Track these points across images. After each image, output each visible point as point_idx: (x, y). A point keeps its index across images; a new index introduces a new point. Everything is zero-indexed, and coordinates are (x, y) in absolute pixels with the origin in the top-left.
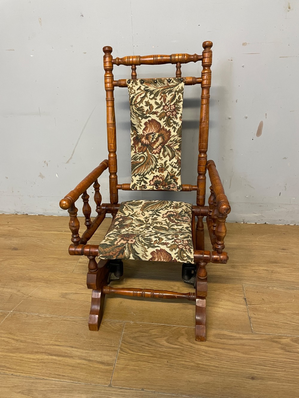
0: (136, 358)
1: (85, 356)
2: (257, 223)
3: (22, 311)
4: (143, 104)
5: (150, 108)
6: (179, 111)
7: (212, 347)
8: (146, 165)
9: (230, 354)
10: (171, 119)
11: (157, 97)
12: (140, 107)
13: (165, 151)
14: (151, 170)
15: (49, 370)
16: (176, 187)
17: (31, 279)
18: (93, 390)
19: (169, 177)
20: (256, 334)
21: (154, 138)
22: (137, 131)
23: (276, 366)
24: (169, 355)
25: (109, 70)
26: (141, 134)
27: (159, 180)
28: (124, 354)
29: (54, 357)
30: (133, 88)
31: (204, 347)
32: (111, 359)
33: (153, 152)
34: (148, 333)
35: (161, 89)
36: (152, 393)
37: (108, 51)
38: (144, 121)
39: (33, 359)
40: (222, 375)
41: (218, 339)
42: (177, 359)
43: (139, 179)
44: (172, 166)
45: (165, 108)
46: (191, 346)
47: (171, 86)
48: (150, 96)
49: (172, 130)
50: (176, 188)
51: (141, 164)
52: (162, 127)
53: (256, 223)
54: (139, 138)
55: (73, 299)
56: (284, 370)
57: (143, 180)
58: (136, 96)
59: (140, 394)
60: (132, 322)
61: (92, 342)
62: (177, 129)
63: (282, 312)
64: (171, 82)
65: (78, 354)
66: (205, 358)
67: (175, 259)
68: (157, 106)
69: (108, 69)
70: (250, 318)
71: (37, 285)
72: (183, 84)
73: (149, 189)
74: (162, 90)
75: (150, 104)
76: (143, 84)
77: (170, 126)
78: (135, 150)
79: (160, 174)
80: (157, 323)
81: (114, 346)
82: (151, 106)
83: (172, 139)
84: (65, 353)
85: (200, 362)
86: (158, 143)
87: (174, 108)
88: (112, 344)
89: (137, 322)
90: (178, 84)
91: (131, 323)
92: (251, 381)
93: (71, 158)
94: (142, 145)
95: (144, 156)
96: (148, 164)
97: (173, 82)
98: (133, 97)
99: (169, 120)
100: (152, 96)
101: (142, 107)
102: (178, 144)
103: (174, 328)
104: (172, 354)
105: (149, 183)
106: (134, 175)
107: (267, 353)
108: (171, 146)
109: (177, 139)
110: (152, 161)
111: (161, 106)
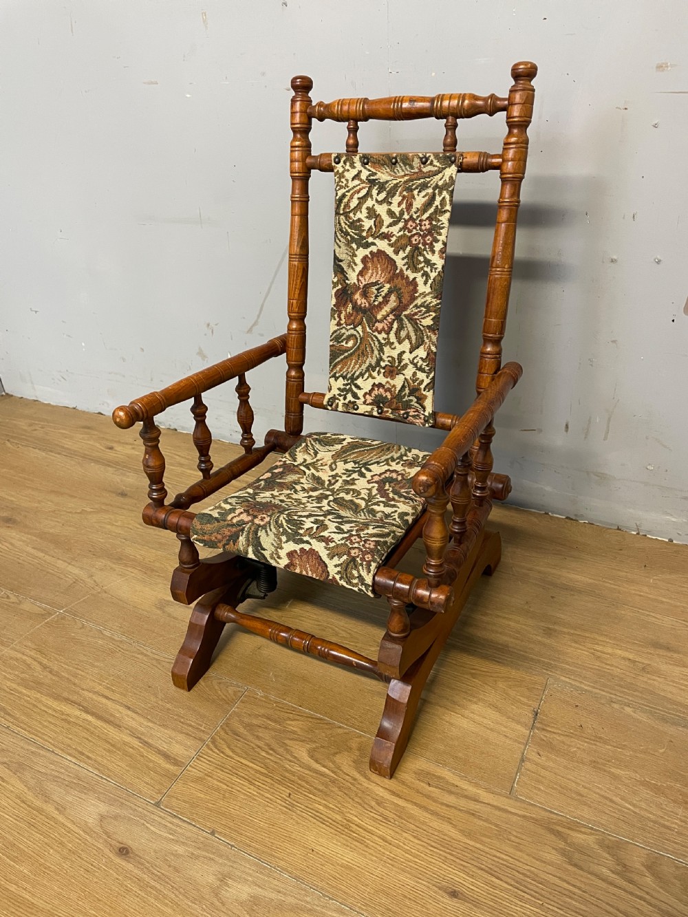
0: (232, 767)
1: (143, 734)
2: (674, 542)
3: (78, 616)
4: (362, 214)
5: (375, 225)
6: (440, 234)
7: (398, 796)
8: (359, 355)
9: (431, 825)
10: (421, 254)
11: (393, 196)
12: (355, 219)
13: (401, 328)
14: (367, 370)
15: (71, 739)
16: (422, 416)
17: (121, 559)
18: (124, 801)
19: (407, 391)
20: (516, 800)
21: (381, 295)
22: (345, 276)
23: (526, 887)
24: (300, 782)
25: (302, 131)
26: (354, 283)
27: (384, 395)
28: (214, 752)
29: (90, 718)
30: (346, 174)
31: (381, 789)
32: (186, 753)
33: (374, 328)
34: (280, 725)
35: (402, 180)
36: (225, 846)
37: (303, 86)
38: (362, 253)
39: (55, 710)
40: (390, 862)
41: (422, 784)
42: (311, 796)
43: (342, 387)
44: (414, 364)
45: (409, 226)
46: (355, 780)
47: (427, 174)
48: (378, 194)
49: (420, 281)
50: (420, 418)
51: (349, 352)
52: (398, 271)
53: (671, 541)
54: (349, 292)
55: (175, 616)
56: (541, 903)
57: (351, 390)
58: (349, 194)
59: (203, 839)
60: (260, 693)
61: (168, 709)
62: (432, 278)
63: (613, 770)
64: (428, 165)
65: (133, 724)
66: (372, 814)
67: (334, 577)
68: (392, 220)
69: (297, 130)
70: (522, 760)
71: (127, 573)
72: (454, 168)
73: (362, 412)
74: (406, 182)
75: (377, 213)
76: (367, 166)
77: (416, 270)
78: (338, 319)
79: (386, 380)
80: (310, 710)
81: (203, 731)
82: (378, 219)
83: (419, 301)
84: (112, 715)
85: (356, 819)
86: (387, 309)
87: (428, 227)
88: (201, 726)
89: (272, 697)
90: (445, 168)
91: (258, 695)
92: (447, 900)
93: (255, 323)
94: (353, 308)
95: (355, 336)
96: (362, 353)
97: (431, 164)
98: (344, 196)
99: (415, 254)
100: (383, 195)
101: (359, 220)
102: (431, 313)
103: (340, 731)
104: (307, 782)
105: (362, 399)
106: (334, 376)
107: (521, 851)
108: (416, 317)
109: (430, 303)
110: (372, 348)
111: (400, 221)
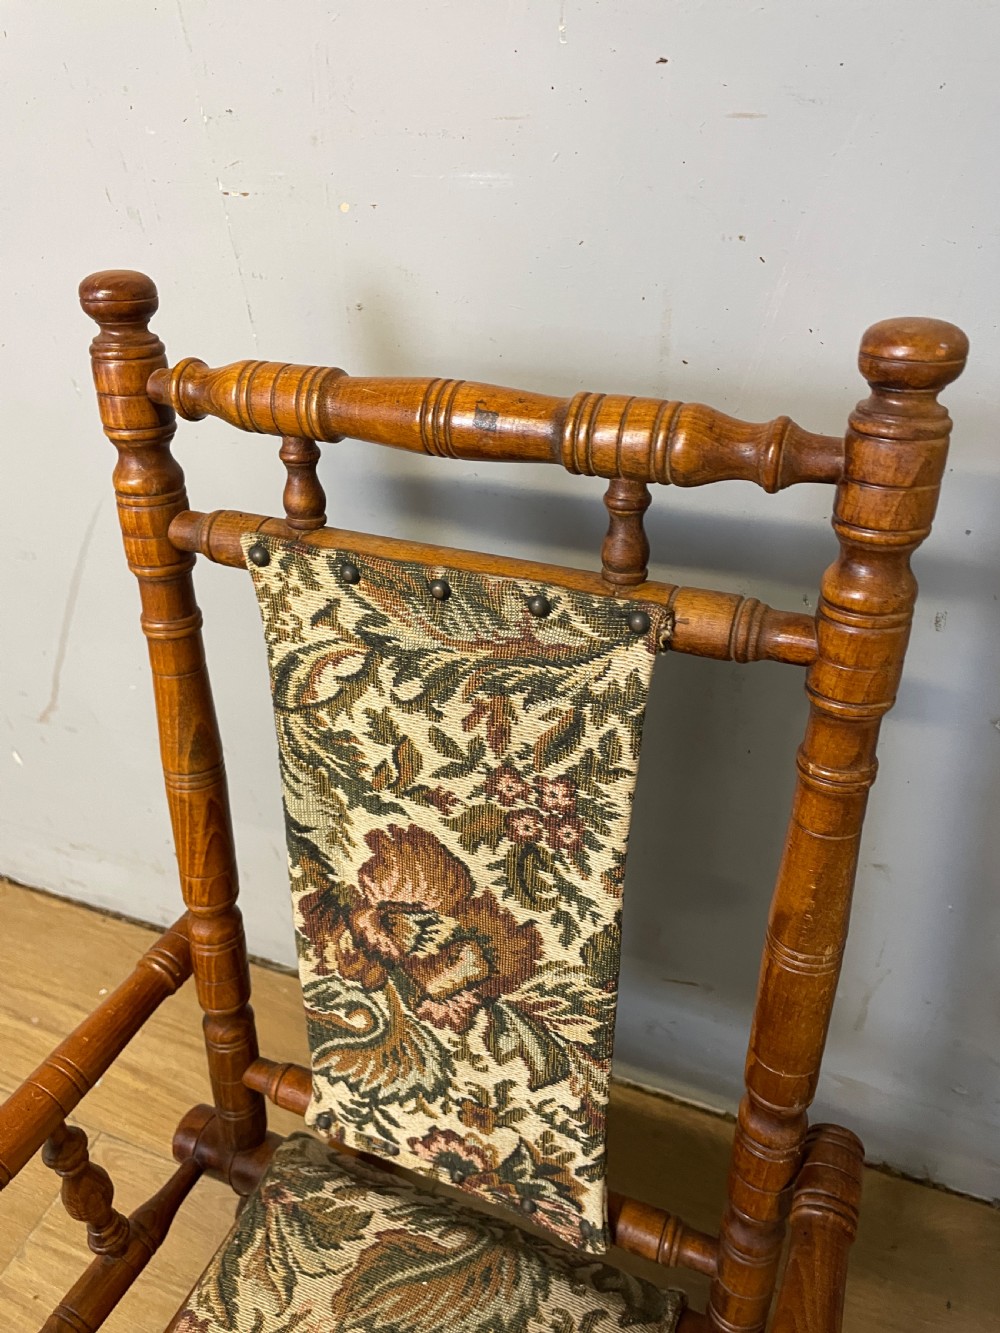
4: (355, 724)
5: (396, 760)
6: (606, 832)
8: (386, 1055)
10: (545, 866)
11: (445, 696)
12: (335, 729)
13: (498, 1028)
14: (413, 1094)
16: (575, 1219)
19: (528, 1165)
21: (432, 940)
22: (328, 867)
25: (141, 448)
26: (353, 887)
27: (465, 1158)
30: (290, 599)
33: (421, 1010)
35: (472, 656)
38: (365, 820)
43: (350, 1105)
44: (544, 1116)
45: (502, 786)
47: (551, 655)
48: (396, 682)
49: (549, 931)
50: (571, 1223)
51: (358, 1040)
52: (478, 894)
54: (340, 905)
57: (374, 1119)
58: (308, 660)
62: (586, 935)
64: (554, 624)
68: (447, 761)
69: (128, 445)
72: (641, 654)
73: (411, 1168)
74: (480, 664)
75: (400, 732)
76: (355, 587)
77: (532, 902)
78: (316, 961)
79: (468, 1130)
82: (405, 748)
83: (548, 980)
86: (453, 976)
87: (564, 801)
90: (610, 647)
94: (356, 945)
95: (370, 1010)
96: (394, 1053)
97: (564, 622)
98: (292, 661)
99: (529, 861)
100: (411, 689)
101: (348, 736)
102: (586, 1018)
105: (407, 1146)
106: (325, 1073)
108: (544, 1014)
109: (582, 993)
110: (420, 1053)
111: (471, 768)
